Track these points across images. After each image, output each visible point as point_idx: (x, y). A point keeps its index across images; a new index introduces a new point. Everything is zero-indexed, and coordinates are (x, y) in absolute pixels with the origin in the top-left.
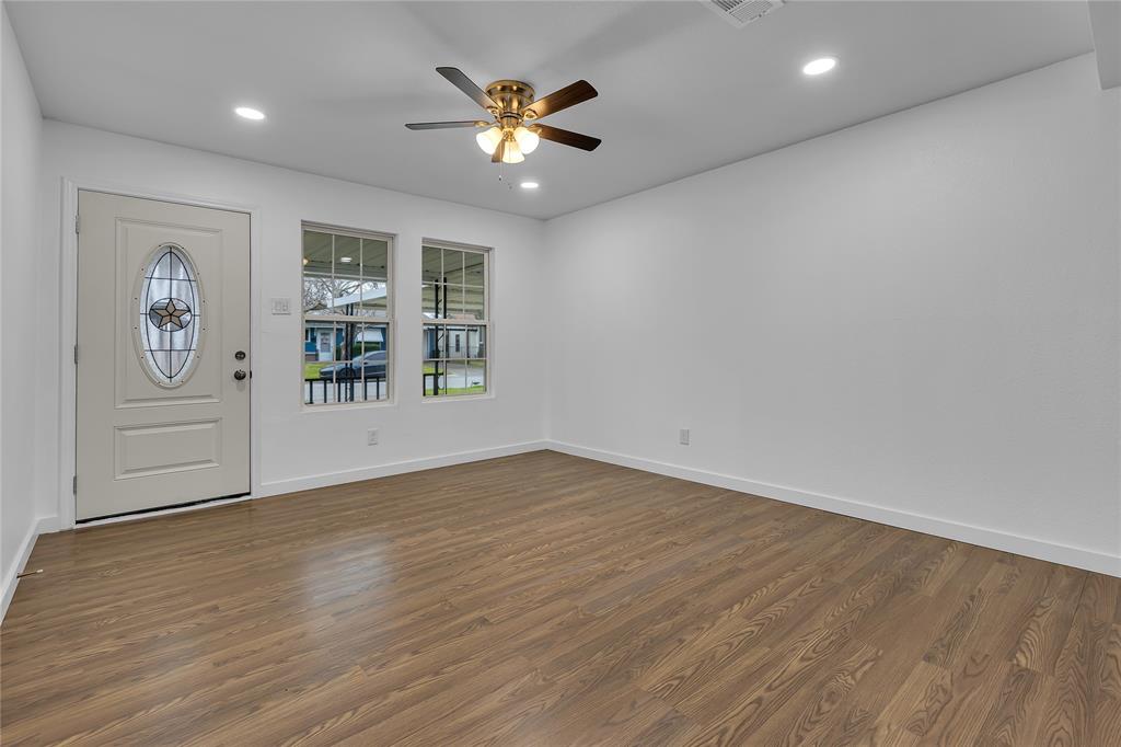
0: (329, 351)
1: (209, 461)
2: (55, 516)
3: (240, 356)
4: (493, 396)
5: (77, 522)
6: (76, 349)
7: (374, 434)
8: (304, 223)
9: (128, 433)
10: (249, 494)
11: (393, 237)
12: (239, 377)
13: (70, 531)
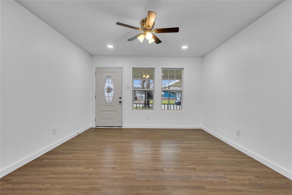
0: (179, 97)
1: (115, 119)
2: (93, 125)
3: (120, 98)
4: (183, 111)
5: (96, 127)
6: (95, 96)
7: (148, 118)
8: (133, 68)
9: (102, 112)
10: (122, 127)
11: (154, 68)
12: (120, 102)
13: (95, 128)
